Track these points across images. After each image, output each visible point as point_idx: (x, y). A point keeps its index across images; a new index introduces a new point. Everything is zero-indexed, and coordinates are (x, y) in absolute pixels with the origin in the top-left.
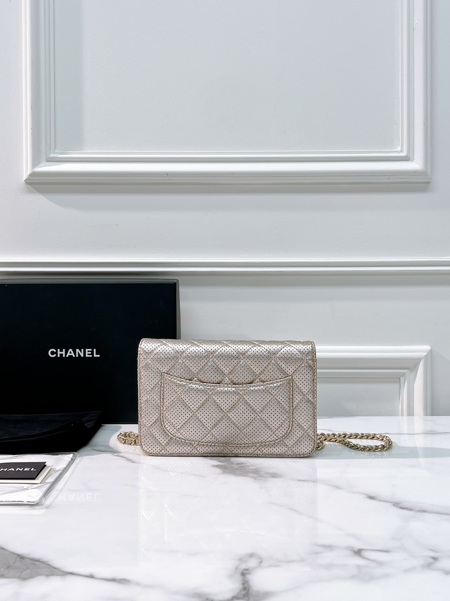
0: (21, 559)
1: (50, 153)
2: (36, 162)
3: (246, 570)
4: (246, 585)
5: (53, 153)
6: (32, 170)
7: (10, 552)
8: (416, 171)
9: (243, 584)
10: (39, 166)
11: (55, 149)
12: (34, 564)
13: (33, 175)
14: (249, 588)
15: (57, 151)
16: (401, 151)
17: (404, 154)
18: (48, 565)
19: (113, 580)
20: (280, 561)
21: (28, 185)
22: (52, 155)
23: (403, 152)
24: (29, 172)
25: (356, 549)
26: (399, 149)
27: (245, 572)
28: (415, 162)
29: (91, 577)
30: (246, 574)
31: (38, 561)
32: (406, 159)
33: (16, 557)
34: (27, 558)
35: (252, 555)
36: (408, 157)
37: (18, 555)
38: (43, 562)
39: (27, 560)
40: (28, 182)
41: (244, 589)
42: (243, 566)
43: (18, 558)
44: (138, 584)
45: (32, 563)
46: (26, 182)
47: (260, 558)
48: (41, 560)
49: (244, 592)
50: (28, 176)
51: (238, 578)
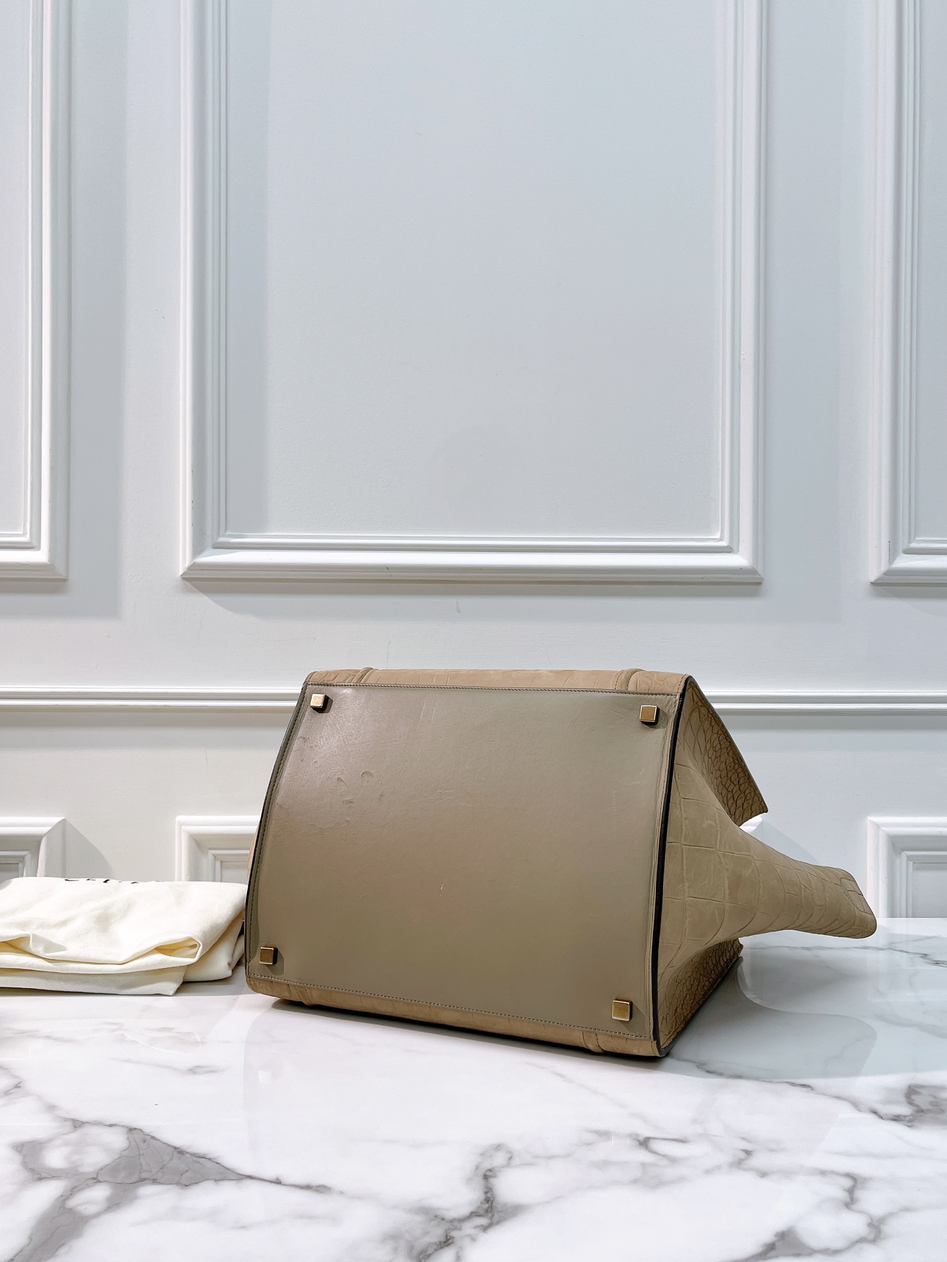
0: (179, 1155)
1: (219, 536)
2: (198, 547)
3: (490, 1170)
4: (489, 1195)
5: (224, 536)
6: (193, 560)
7: (164, 1143)
8: (742, 569)
9: (486, 1193)
10: (201, 555)
11: (226, 530)
12: (198, 1162)
13: (193, 567)
14: (494, 1198)
15: (229, 533)
16: (721, 539)
17: (724, 543)
18: (218, 1163)
19: (308, 1187)
20: (537, 1157)
21: (187, 583)
22: (222, 539)
23: (723, 541)
24: (188, 563)
25: (641, 1138)
26: (718, 536)
27: (489, 1173)
28: (740, 554)
29: (278, 1182)
30: (490, 1176)
31: (204, 1156)
32: (727, 550)
33: (173, 1152)
34: (188, 1153)
35: (498, 1147)
36: (731, 548)
37: (175, 1148)
38: (210, 1159)
39: (188, 1155)
40: (186, 578)
41: (487, 1200)
42: (487, 1165)
43: (175, 1153)
44: (342, 1193)
45: (195, 1161)
46: (184, 577)
47: (510, 1152)
48: (207, 1156)
49: (486, 1206)
50: (187, 570)
51: (479, 1182)
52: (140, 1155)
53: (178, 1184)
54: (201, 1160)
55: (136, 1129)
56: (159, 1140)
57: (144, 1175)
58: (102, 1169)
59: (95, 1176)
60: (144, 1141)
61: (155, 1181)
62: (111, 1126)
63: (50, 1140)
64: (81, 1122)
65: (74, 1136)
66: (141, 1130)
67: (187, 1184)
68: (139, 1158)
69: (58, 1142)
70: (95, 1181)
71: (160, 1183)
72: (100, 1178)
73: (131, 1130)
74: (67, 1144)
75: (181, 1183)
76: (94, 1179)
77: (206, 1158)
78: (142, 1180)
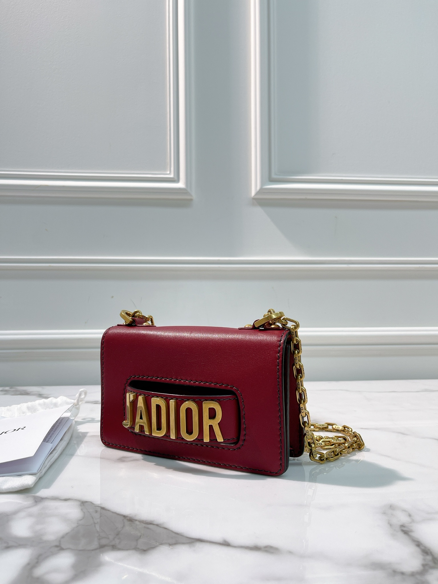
0: (130, 522)
3: (403, 526)
4: (423, 548)
7: (113, 513)
9: (418, 546)
12: (148, 528)
14: (429, 550)
18: (166, 528)
19: (256, 548)
27: (404, 529)
29: (226, 544)
30: (408, 532)
31: (151, 523)
33: (123, 520)
34: (136, 520)
35: (391, 508)
37: (125, 516)
38: (157, 525)
39: (137, 522)
41: (425, 552)
42: (396, 522)
43: (126, 521)
44: (290, 552)
45: (145, 527)
47: (405, 511)
48: (155, 523)
49: (429, 558)
52: (95, 523)
53: (136, 549)
54: (150, 526)
55: (87, 502)
56: (109, 510)
57: (104, 542)
58: (63, 537)
59: (57, 544)
60: (96, 512)
61: (114, 548)
62: (66, 500)
63: (15, 513)
64: (41, 497)
65: (35, 509)
66: (91, 503)
67: (145, 549)
68: (95, 526)
69: (22, 514)
70: (58, 548)
71: (119, 549)
72: (63, 546)
73: (83, 503)
74: (30, 515)
75: (138, 549)
76: (57, 546)
77: (154, 524)
78: (102, 548)
